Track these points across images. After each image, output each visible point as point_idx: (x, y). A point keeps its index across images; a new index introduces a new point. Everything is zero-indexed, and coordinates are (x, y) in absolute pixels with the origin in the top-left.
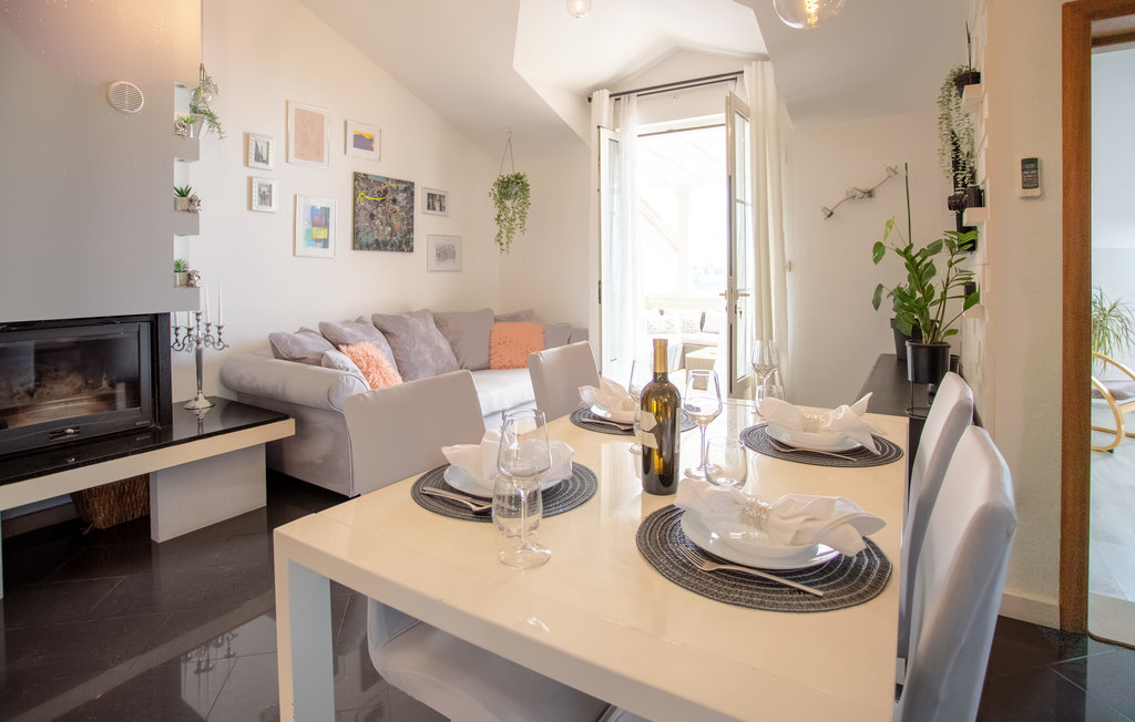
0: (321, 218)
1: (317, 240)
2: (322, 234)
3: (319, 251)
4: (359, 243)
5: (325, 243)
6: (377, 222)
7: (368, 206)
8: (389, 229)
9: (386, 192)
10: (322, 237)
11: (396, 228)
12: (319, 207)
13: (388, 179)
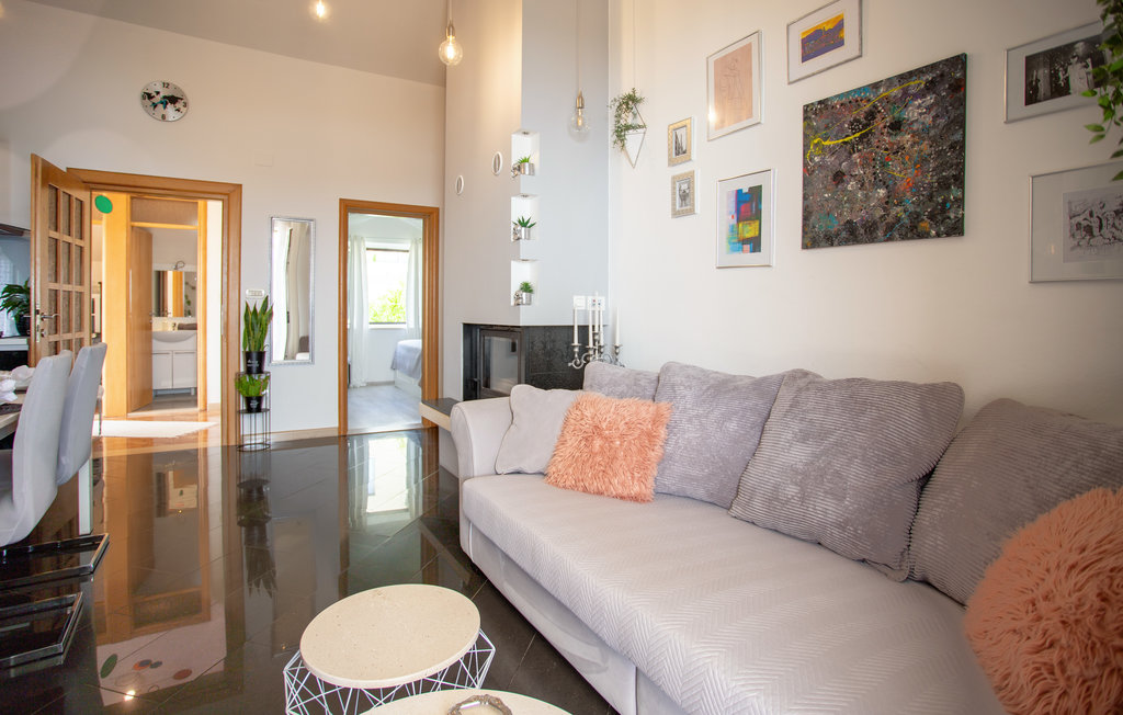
0: (748, 205)
1: (745, 241)
2: (749, 231)
3: (748, 257)
4: (814, 238)
5: (755, 244)
6: (851, 185)
7: (829, 160)
8: (882, 192)
9: (871, 115)
10: (748, 235)
11: (901, 186)
12: (746, 190)
13: (876, 86)
